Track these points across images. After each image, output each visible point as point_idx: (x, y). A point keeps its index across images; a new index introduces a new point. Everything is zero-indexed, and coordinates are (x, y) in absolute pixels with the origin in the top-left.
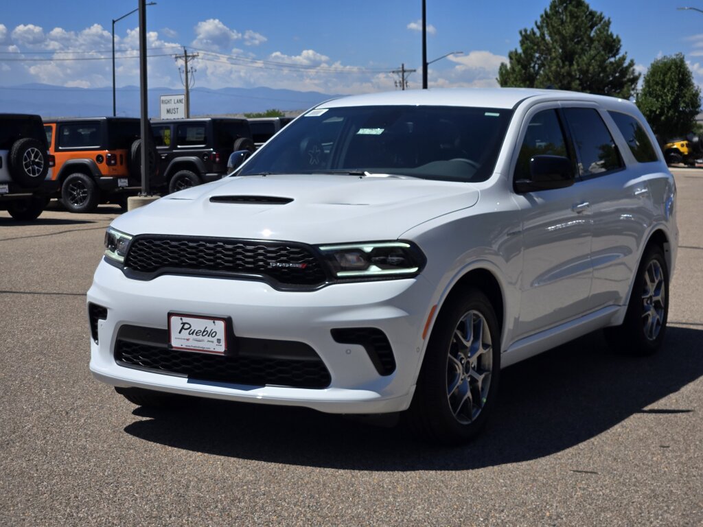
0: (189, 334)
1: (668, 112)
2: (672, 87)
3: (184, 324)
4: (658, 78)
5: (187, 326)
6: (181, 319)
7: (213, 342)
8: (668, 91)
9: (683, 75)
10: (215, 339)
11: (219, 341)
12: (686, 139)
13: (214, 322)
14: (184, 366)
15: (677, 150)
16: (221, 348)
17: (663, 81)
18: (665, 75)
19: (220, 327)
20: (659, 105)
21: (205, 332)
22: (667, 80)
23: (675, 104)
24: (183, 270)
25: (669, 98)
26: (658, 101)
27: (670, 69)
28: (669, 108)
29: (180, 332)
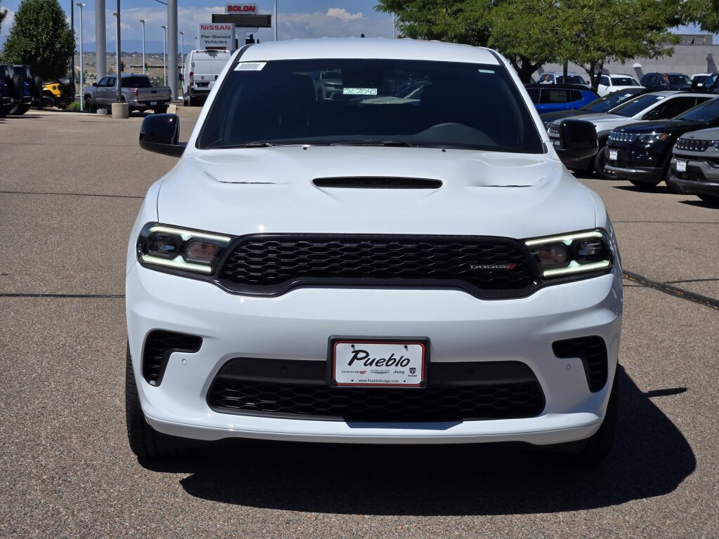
0: (365, 365)
1: (44, 52)
2: (47, 27)
3: (357, 352)
4: (32, 17)
5: (361, 355)
6: (353, 346)
7: (403, 372)
8: (43, 30)
9: (56, 14)
10: (406, 369)
11: (413, 370)
12: (59, 82)
13: (406, 347)
14: (334, 406)
15: (48, 93)
16: (417, 379)
17: (37, 20)
18: (38, 13)
19: (416, 352)
20: (34, 45)
21: (391, 361)
22: (41, 19)
23: (50, 45)
24: (334, 279)
25: (44, 38)
26: (32, 41)
27: (42, 7)
28: (45, 49)
29: (350, 364)
